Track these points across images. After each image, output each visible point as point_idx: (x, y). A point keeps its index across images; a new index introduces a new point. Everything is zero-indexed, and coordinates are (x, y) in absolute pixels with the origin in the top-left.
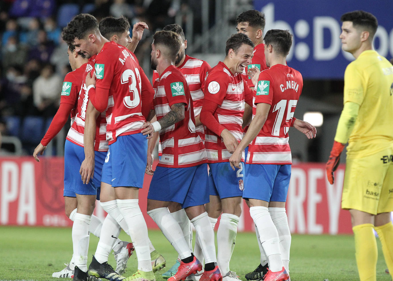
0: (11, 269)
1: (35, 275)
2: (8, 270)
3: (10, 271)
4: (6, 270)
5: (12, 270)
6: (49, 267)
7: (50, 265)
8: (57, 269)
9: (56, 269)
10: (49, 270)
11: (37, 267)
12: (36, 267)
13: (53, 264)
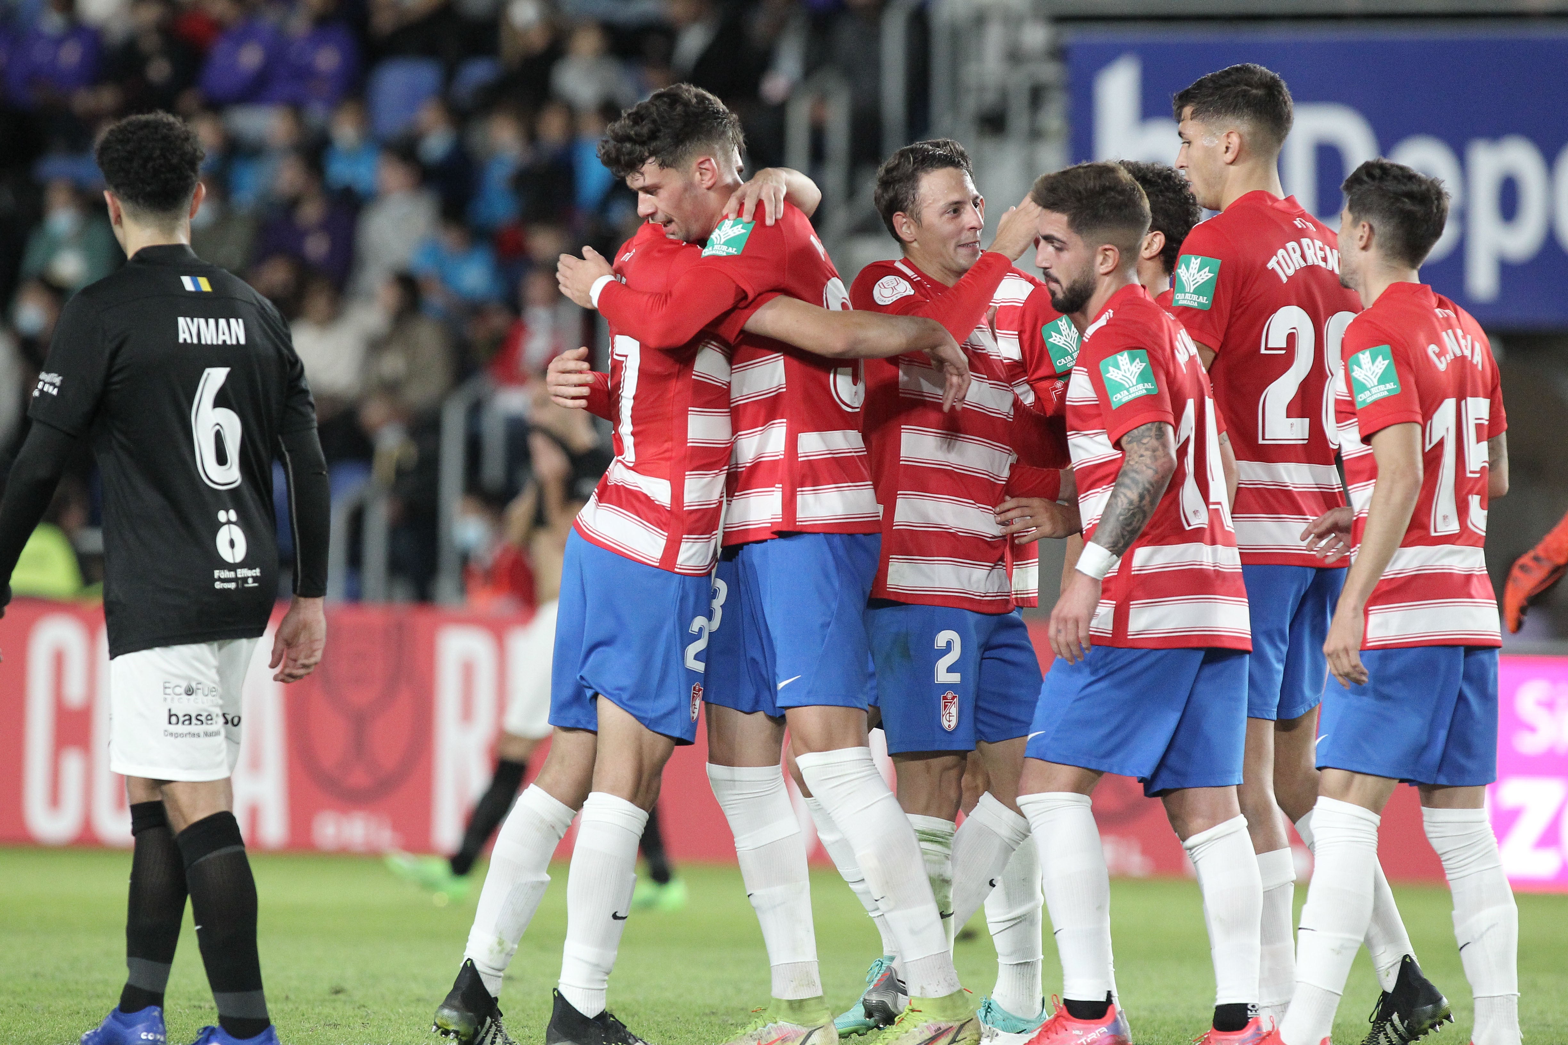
0: (197, 1003)
1: (285, 1027)
2: (189, 1007)
3: (195, 1010)
4: (181, 1008)
5: (200, 1007)
6: (334, 997)
7: (337, 992)
8: (364, 1006)
9: (358, 1004)
10: (334, 1009)
11: (292, 996)
12: (287, 998)
13: (347, 986)
